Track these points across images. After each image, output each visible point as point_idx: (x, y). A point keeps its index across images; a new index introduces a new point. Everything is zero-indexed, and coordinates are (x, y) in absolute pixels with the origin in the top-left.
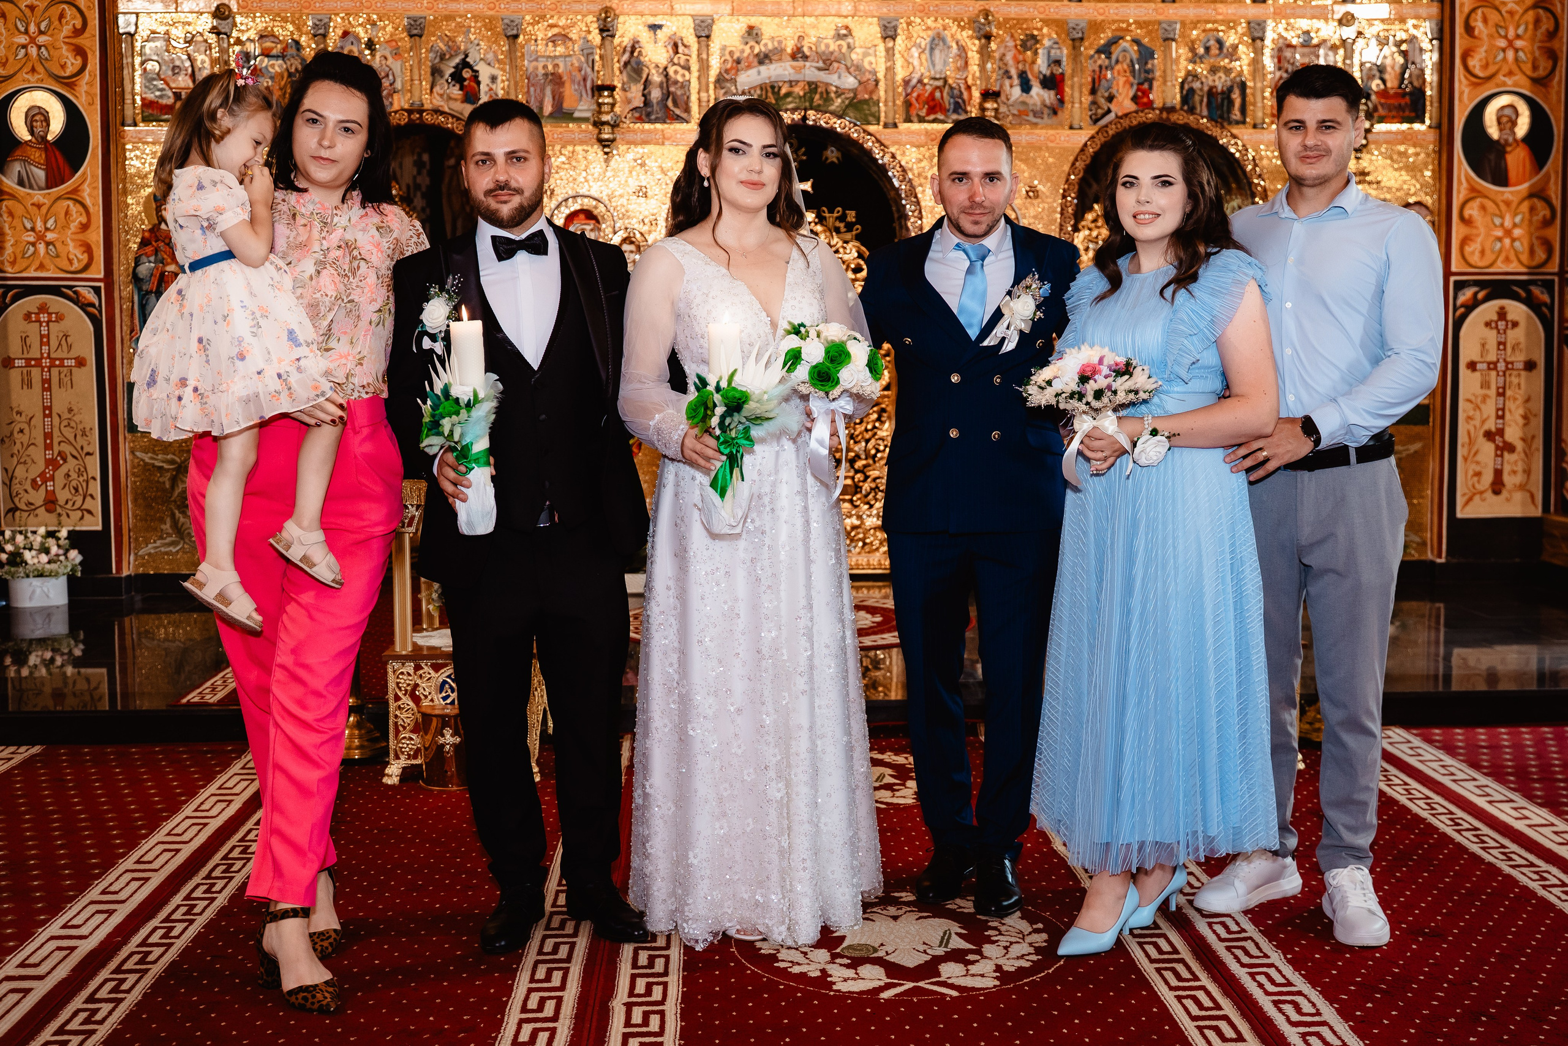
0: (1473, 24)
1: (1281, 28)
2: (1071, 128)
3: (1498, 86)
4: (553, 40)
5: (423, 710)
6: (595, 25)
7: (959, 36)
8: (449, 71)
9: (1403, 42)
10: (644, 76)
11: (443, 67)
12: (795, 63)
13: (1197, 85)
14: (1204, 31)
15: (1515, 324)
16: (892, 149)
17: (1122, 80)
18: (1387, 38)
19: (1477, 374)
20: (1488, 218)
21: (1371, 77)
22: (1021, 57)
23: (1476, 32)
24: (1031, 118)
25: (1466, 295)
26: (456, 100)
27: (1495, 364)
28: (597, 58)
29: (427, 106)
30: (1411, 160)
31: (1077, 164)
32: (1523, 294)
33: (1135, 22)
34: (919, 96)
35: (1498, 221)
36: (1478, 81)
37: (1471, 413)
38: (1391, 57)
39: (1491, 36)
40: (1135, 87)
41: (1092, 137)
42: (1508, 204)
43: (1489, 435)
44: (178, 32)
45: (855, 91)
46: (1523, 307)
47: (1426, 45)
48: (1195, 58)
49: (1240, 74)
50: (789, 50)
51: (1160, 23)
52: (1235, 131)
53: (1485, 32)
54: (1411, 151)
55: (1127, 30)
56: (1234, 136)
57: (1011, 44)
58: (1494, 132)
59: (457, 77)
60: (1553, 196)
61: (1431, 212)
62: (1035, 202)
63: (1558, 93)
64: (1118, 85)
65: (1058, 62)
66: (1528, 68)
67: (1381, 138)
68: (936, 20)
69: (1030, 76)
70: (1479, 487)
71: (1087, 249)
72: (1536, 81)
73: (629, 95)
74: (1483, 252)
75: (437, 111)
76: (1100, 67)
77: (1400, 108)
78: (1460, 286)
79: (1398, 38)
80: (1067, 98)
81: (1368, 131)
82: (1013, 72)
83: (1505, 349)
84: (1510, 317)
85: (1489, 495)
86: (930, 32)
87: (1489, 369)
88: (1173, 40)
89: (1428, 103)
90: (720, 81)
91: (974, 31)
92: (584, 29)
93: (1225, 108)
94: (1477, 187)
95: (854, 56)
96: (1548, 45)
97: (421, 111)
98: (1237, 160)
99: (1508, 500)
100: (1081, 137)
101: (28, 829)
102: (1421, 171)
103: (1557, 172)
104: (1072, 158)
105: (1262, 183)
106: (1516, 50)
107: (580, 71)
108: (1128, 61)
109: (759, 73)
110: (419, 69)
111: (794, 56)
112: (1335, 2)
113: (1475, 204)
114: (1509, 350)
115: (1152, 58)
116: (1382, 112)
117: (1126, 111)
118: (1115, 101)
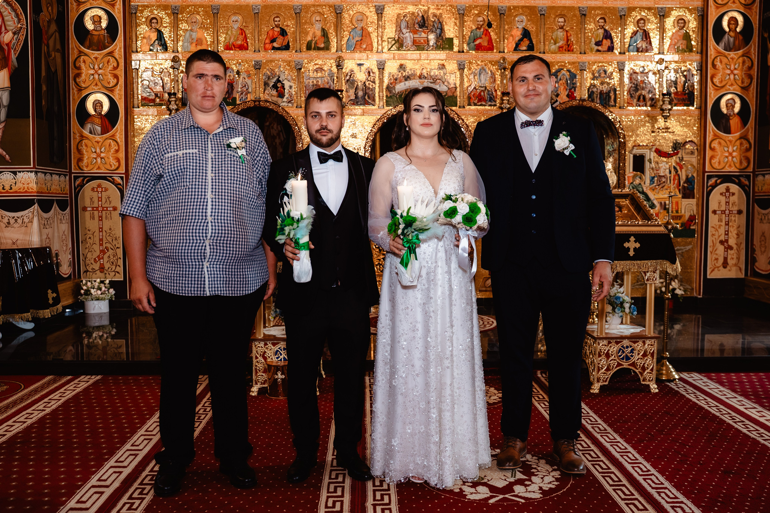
0: (715, 63)
1: (632, 65)
3: (726, 90)
4: (316, 71)
5: (268, 363)
6: (335, 64)
9: (685, 71)
10: (356, 86)
11: (269, 82)
12: (421, 80)
13: (595, 90)
14: (598, 66)
15: (733, 194)
16: (463, 117)
17: (562, 88)
19: (717, 216)
20: (722, 148)
21: (671, 87)
23: (717, 67)
25: (713, 181)
27: (725, 211)
28: (335, 78)
29: (262, 99)
30: (688, 122)
32: (737, 181)
33: (568, 62)
34: (474, 94)
35: (726, 149)
36: (717, 88)
37: (714, 233)
38: (680, 78)
39: (723, 69)
40: (568, 91)
42: (730, 141)
43: (722, 242)
44: (157, 68)
45: (446, 92)
46: (737, 187)
47: (695, 72)
49: (614, 85)
50: (418, 75)
51: (579, 63)
52: (611, 110)
53: (721, 67)
54: (688, 118)
56: (611, 112)
58: (724, 110)
59: (275, 86)
60: (750, 138)
61: (697, 145)
63: (753, 93)
64: (561, 90)
66: (739, 83)
67: (675, 113)
68: (482, 61)
70: (717, 265)
72: (743, 88)
73: (349, 94)
74: (719, 163)
75: (266, 101)
77: (683, 100)
78: (709, 177)
79: (682, 69)
81: (670, 110)
83: (729, 205)
84: (731, 191)
85: (721, 268)
86: (479, 67)
87: (722, 213)
88: (585, 70)
89: (695, 98)
90: (388, 88)
91: (498, 66)
92: (330, 65)
94: (717, 134)
95: (446, 77)
96: (748, 72)
97: (259, 101)
98: (612, 122)
99: (729, 270)
101: (98, 415)
102: (693, 127)
103: (752, 128)
105: (623, 132)
106: (735, 75)
107: (328, 83)
108: (565, 79)
109: (405, 84)
110: (259, 83)
111: (420, 77)
112: (655, 54)
113: (716, 142)
114: (731, 205)
115: (576, 78)
116: (675, 101)
117: (564, 101)
118: (560, 97)
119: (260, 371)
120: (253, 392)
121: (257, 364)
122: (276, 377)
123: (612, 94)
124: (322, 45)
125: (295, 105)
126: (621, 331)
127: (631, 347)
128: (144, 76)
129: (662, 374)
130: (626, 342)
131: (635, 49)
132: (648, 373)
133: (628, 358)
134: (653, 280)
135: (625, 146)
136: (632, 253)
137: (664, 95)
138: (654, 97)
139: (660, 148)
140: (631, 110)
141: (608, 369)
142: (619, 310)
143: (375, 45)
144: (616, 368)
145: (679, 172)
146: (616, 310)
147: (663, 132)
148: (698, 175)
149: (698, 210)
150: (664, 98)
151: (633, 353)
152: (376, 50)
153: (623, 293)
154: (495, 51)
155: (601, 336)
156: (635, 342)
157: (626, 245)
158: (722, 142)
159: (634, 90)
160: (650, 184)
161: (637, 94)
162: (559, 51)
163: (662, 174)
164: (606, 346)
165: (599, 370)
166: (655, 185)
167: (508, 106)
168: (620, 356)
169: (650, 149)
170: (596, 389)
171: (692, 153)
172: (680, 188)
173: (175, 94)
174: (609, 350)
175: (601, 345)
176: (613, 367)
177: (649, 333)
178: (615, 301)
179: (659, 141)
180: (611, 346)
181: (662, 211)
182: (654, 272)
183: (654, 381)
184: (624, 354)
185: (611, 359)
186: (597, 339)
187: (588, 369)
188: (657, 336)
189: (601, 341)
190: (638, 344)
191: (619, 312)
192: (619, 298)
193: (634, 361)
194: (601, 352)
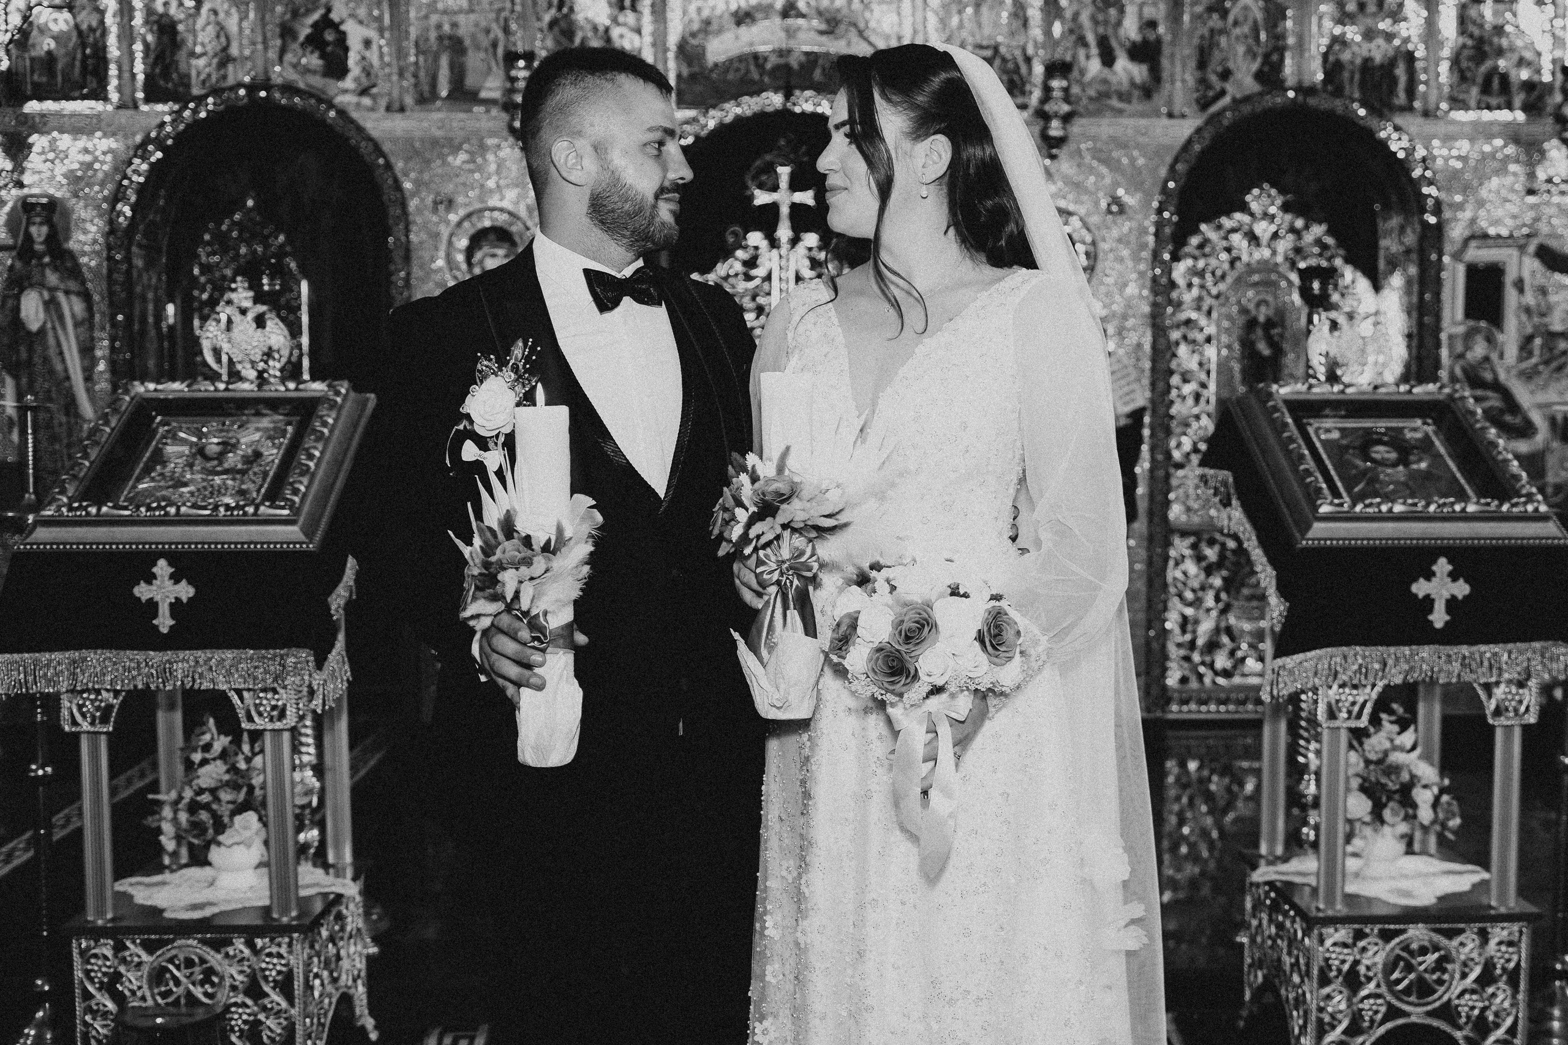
2: (1170, 115)
11: (297, 25)
13: (1346, 56)
17: (1241, 49)
24: (1115, 103)
31: (1180, 167)
40: (1259, 60)
41: (1199, 131)
48: (1344, 18)
52: (1399, 120)
56: (1397, 128)
59: (315, 40)
62: (1120, 219)
64: (1235, 55)
65: (1152, 24)
69: (1114, 43)
71: (1190, 285)
75: (289, 89)
76: (1212, 31)
80: (1165, 75)
82: (1091, 38)
90: (682, 48)
93: (1385, 87)
95: (868, 16)
98: (1400, 162)
100: (1185, 129)
104: (1169, 159)
105: (1435, 193)
108: (1250, 22)
109: (737, 37)
110: (264, 29)
111: (785, 14)
115: (1284, 17)
117: (1247, 92)
118: (1231, 80)
121: (88, 1018)
123: (1400, 72)
125: (383, 102)
126: (1404, 884)
127: (1436, 949)
130: (1417, 934)
132: (1497, 1041)
133: (1425, 990)
134: (1516, 710)
135: (1440, 236)
136: (1439, 618)
138: (1536, 78)
140: (1463, 124)
141: (1354, 1029)
142: (1395, 813)
144: (1382, 1023)
146: (1387, 814)
151: (1444, 971)
153: (1413, 748)
155: (1330, 913)
156: (1450, 934)
157: (1420, 588)
159: (1471, 58)
161: (1483, 69)
164: (1345, 945)
165: (1320, 1033)
167: (1065, 108)
168: (1398, 981)
169: (1522, 248)
174: (1356, 963)
175: (1328, 943)
176: (1372, 1021)
177: (1503, 897)
178: (1384, 780)
179: (1549, 222)
180: (1364, 950)
182: (1521, 685)
184: (1412, 976)
185: (1364, 993)
186: (1311, 923)
187: (1284, 1020)
188: (1531, 909)
189: (1331, 930)
190: (1461, 938)
191: (1398, 819)
192: (1395, 769)
193: (1445, 998)
194: (1329, 967)
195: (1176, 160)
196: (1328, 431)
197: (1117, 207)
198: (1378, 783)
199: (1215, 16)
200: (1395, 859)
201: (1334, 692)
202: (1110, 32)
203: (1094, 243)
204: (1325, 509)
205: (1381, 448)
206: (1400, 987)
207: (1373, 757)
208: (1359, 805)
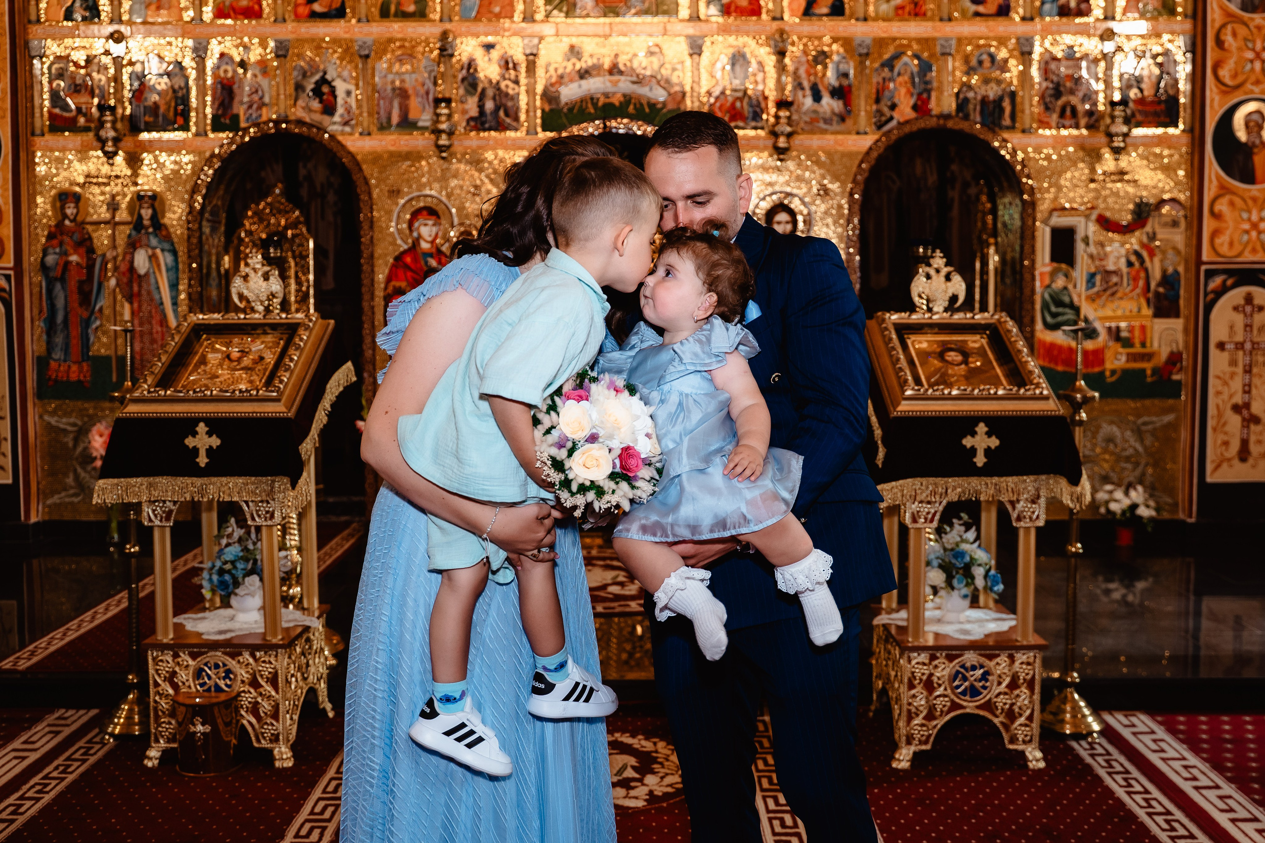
0: (1223, 37)
1: (1047, 44)
2: (858, 133)
3: (1246, 93)
4: (401, 59)
6: (438, 45)
7: (757, 53)
8: (310, 86)
9: (1158, 55)
10: (479, 89)
11: (305, 83)
12: (612, 78)
13: (971, 95)
14: (978, 46)
15: (1261, 308)
17: (903, 91)
18: (1144, 52)
19: (1225, 355)
20: (1237, 213)
21: (1129, 87)
22: (812, 71)
23: (1226, 45)
24: (822, 125)
25: (1216, 282)
26: (315, 112)
27: (1242, 344)
28: (439, 74)
29: (292, 117)
30: (1166, 161)
31: (863, 166)
33: (915, 39)
34: (721, 106)
35: (1245, 215)
36: (1226, 89)
37: (1220, 388)
38: (1147, 68)
39: (1240, 49)
40: (915, 97)
41: (876, 142)
42: (1254, 200)
43: (1236, 408)
44: (79, 55)
45: (664, 104)
47: (1179, 57)
48: (970, 71)
49: (1011, 83)
50: (606, 67)
51: (937, 40)
52: (1006, 135)
53: (1234, 44)
54: (1166, 152)
55: (909, 46)
56: (1004, 141)
57: (804, 59)
58: (1242, 135)
59: (317, 92)
61: (1184, 208)
62: (825, 199)
64: (899, 94)
65: (846, 75)
67: (1139, 141)
68: (737, 38)
69: (821, 88)
70: (1228, 455)
73: (467, 107)
74: (1231, 244)
75: (300, 122)
76: (884, 79)
77: (1156, 114)
78: (1210, 274)
79: (1154, 52)
80: (854, 107)
81: (1126, 135)
82: (806, 84)
83: (1251, 331)
84: (1257, 301)
85: (1236, 462)
86: (731, 50)
87: (1237, 348)
88: (950, 54)
89: (1181, 110)
90: (545, 94)
91: (771, 48)
92: (427, 49)
93: (996, 115)
94: (1227, 185)
95: (663, 71)
97: (287, 122)
98: (1007, 161)
99: (1253, 467)
100: (866, 142)
102: (1175, 171)
104: (857, 162)
105: (1030, 182)
106: (1263, 61)
107: (423, 85)
108: (909, 73)
109: (580, 86)
110: (285, 85)
111: (611, 72)
112: (1098, 20)
113: (1225, 200)
114: (1255, 332)
115: (931, 70)
116: (1139, 117)
117: (907, 118)
118: (897, 109)
119: (164, 713)
120: (150, 759)
121: (157, 698)
122: (192, 729)
123: (1007, 104)
124: (411, 8)
125: (358, 129)
126: (968, 627)
127: (982, 667)
128: (53, 71)
129: (1063, 721)
130: (970, 657)
131: (1055, 10)
132: (1021, 725)
133: (973, 692)
134: (1031, 518)
135: (1034, 209)
136: (980, 460)
137: (1113, 104)
138: (1094, 108)
139: (1108, 214)
140: (1047, 137)
141: (930, 716)
142: (960, 582)
143: (520, 7)
144: (948, 712)
145: (1148, 264)
146: (955, 582)
147: (1114, 181)
148: (1187, 270)
149: (1186, 343)
150: (1113, 110)
151: (987, 680)
152: (522, 16)
153: (975, 541)
154: (764, 16)
155: (916, 643)
156: (991, 657)
157: (968, 442)
158: (1238, 201)
159: (1051, 96)
160: (1088, 289)
161: (1060, 103)
162: (897, 15)
163: (1111, 267)
164: (924, 664)
165: (910, 719)
166: (1096, 289)
167: (788, 129)
168: (958, 687)
169: (1087, 217)
170: (903, 759)
171: (1175, 224)
172: (1150, 295)
173: (113, 109)
174: (931, 675)
175: (913, 662)
176: (942, 711)
177: (1025, 635)
178: (954, 561)
179: (1105, 200)
180: (936, 667)
181: (1111, 343)
182: (1034, 502)
183: (1035, 743)
184: (967, 684)
185: (938, 693)
186: (905, 649)
187: (890, 711)
188: (1041, 641)
189: (916, 654)
190: (998, 660)
191: (962, 585)
192: (962, 554)
193: (988, 698)
194: (915, 678)
195: (862, 162)
196: (920, 342)
197: (825, 192)
198: (950, 562)
199: (886, 70)
200: (963, 610)
201: (915, 507)
202: (818, 81)
203: (809, 214)
204: (909, 393)
205: (952, 354)
206: (959, 690)
207: (949, 546)
208: (936, 577)
